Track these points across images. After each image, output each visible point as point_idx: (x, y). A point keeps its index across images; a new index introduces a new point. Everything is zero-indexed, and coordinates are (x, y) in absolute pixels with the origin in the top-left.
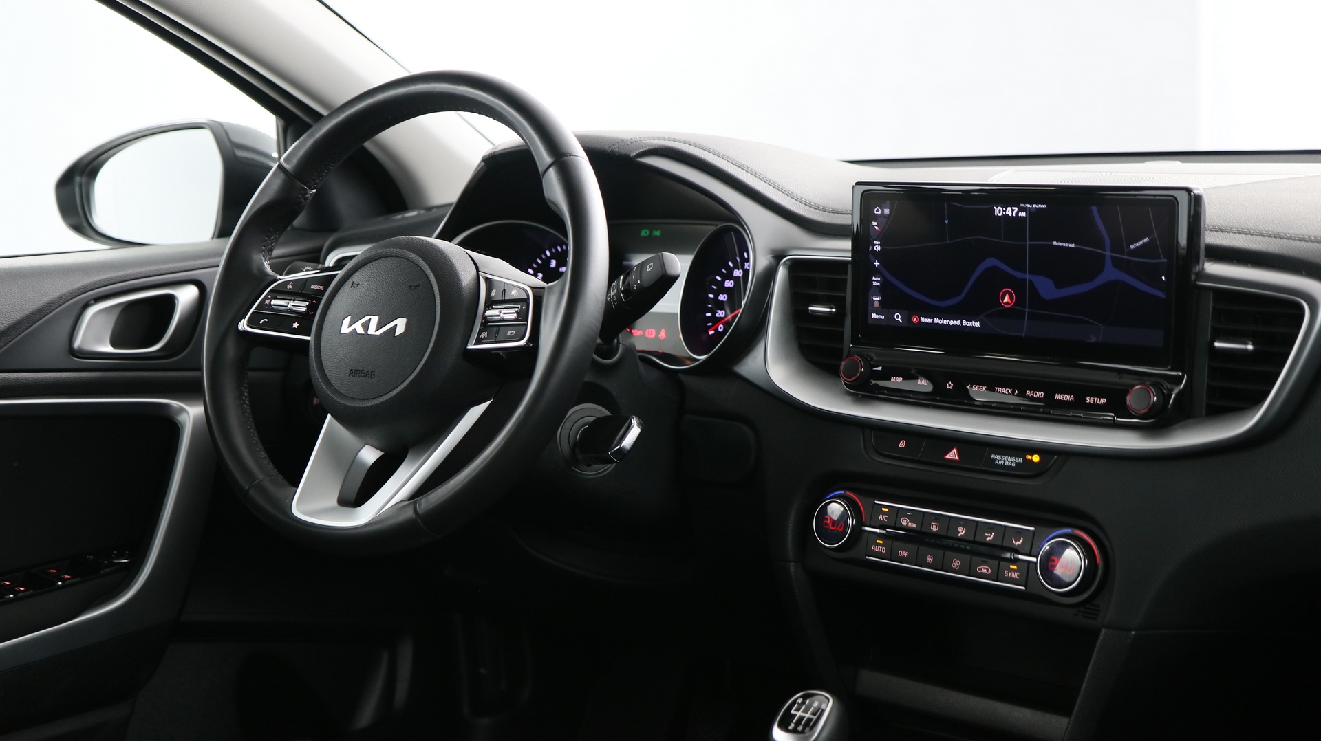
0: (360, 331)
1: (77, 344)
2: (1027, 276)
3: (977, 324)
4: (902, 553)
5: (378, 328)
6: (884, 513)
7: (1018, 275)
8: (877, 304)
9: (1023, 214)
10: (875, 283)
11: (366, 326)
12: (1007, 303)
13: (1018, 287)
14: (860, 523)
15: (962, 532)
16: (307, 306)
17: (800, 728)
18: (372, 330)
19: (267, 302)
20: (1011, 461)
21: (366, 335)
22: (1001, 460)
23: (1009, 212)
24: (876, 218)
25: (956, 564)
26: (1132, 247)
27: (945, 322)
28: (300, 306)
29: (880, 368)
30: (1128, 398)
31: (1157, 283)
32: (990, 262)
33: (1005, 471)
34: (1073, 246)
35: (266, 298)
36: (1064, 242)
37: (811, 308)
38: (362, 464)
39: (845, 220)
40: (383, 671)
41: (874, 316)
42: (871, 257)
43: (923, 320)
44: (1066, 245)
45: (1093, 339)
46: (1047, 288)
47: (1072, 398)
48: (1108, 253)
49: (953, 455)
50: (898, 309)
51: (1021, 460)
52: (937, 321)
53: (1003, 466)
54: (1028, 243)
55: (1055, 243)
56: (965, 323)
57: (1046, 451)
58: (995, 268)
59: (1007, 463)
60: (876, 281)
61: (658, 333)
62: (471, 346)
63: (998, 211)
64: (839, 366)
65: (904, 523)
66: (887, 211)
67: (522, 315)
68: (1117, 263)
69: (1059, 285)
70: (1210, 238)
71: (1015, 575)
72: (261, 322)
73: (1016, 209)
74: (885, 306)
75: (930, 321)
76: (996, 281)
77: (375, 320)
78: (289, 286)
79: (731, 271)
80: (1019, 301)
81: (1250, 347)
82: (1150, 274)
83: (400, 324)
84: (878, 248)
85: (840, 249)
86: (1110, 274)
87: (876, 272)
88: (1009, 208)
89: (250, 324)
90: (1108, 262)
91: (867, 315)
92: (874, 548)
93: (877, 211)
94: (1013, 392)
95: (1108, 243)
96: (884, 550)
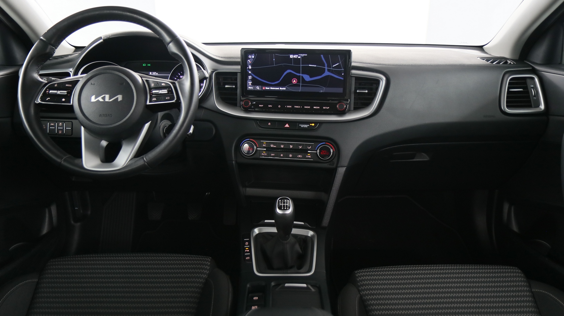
0: (101, 100)
2: (301, 75)
3: (285, 89)
4: (272, 155)
5: (110, 99)
6: (264, 144)
7: (298, 74)
8: (250, 84)
9: (299, 57)
10: (249, 78)
11: (104, 98)
12: (294, 82)
13: (298, 78)
14: (257, 148)
15: (291, 147)
16: (67, 92)
17: (285, 208)
18: (107, 100)
19: (47, 92)
20: (306, 126)
22: (302, 126)
23: (295, 57)
24: (249, 59)
25: (290, 156)
26: (333, 66)
27: (274, 89)
29: (255, 103)
30: (337, 107)
31: (341, 76)
32: (289, 71)
33: (304, 129)
34: (315, 66)
35: (46, 90)
36: (313, 65)
37: (226, 86)
39: (239, 60)
41: (249, 88)
42: (248, 70)
43: (266, 88)
44: (313, 66)
45: (322, 91)
46: (307, 78)
47: (319, 108)
48: (326, 68)
49: (287, 126)
50: (258, 85)
51: (308, 125)
52: (271, 88)
54: (301, 65)
55: (310, 65)
56: (281, 88)
57: (316, 122)
58: (290, 73)
59: (305, 127)
60: (250, 77)
62: (148, 103)
63: (291, 56)
65: (272, 146)
66: (253, 57)
67: (170, 91)
68: (329, 70)
69: (311, 77)
70: (353, 64)
71: (310, 157)
72: (47, 99)
73: (297, 56)
74: (254, 84)
75: (269, 88)
76: (290, 77)
77: (107, 96)
78: (56, 85)
80: (299, 81)
81: (367, 91)
82: (339, 73)
83: (120, 97)
84: (250, 68)
85: (237, 68)
86: (327, 73)
87: (250, 75)
88: (295, 56)
89: (42, 100)
90: (326, 70)
91: (246, 87)
92: (262, 154)
93: (250, 57)
94: (300, 107)
95: (326, 65)
96: (266, 154)
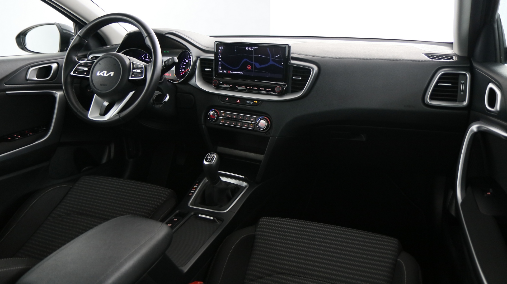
0: (102, 75)
1: (28, 77)
2: (253, 63)
3: (243, 73)
4: (227, 122)
5: (107, 74)
6: (223, 114)
7: (252, 62)
8: (220, 69)
9: (252, 49)
10: (220, 64)
11: (103, 74)
12: (249, 69)
13: (251, 65)
14: (218, 116)
15: (240, 117)
16: (88, 69)
17: (210, 161)
18: (105, 75)
19: (77, 68)
20: (251, 103)
21: (104, 76)
22: (249, 102)
23: (249, 49)
24: (220, 49)
25: (239, 124)
26: (276, 57)
27: (235, 73)
28: (86, 69)
29: (221, 83)
30: (276, 89)
31: (281, 64)
32: (245, 60)
33: (249, 105)
34: (263, 56)
35: (77, 67)
37: (205, 69)
38: (104, 106)
39: (213, 50)
40: (107, 150)
41: (220, 71)
42: (219, 58)
43: (231, 72)
44: (262, 56)
45: (268, 77)
46: (258, 65)
47: (263, 89)
48: (271, 58)
49: (238, 101)
50: (225, 70)
51: (253, 102)
52: (234, 72)
53: (249, 104)
54: (254, 56)
55: (259, 56)
56: (240, 73)
57: (258, 100)
58: (246, 61)
59: (250, 103)
60: (220, 63)
61: (169, 74)
62: (130, 78)
63: (247, 48)
64: (212, 82)
65: (228, 116)
66: (222, 48)
67: (142, 71)
68: (273, 60)
69: (260, 65)
70: (292, 55)
71: (252, 126)
72: (76, 73)
73: (251, 48)
74: (222, 69)
75: (232, 72)
76: (246, 64)
77: (106, 72)
78: (83, 64)
79: (185, 61)
80: (252, 68)
81: (300, 78)
82: (280, 63)
83: (112, 73)
84: (220, 56)
85: (212, 56)
86: (271, 62)
87: (220, 61)
88: (249, 48)
89: (74, 73)
90: (271, 60)
91: (218, 71)
92: (221, 121)
93: (220, 48)
94: (251, 88)
95: (271, 56)
96: (223, 122)
